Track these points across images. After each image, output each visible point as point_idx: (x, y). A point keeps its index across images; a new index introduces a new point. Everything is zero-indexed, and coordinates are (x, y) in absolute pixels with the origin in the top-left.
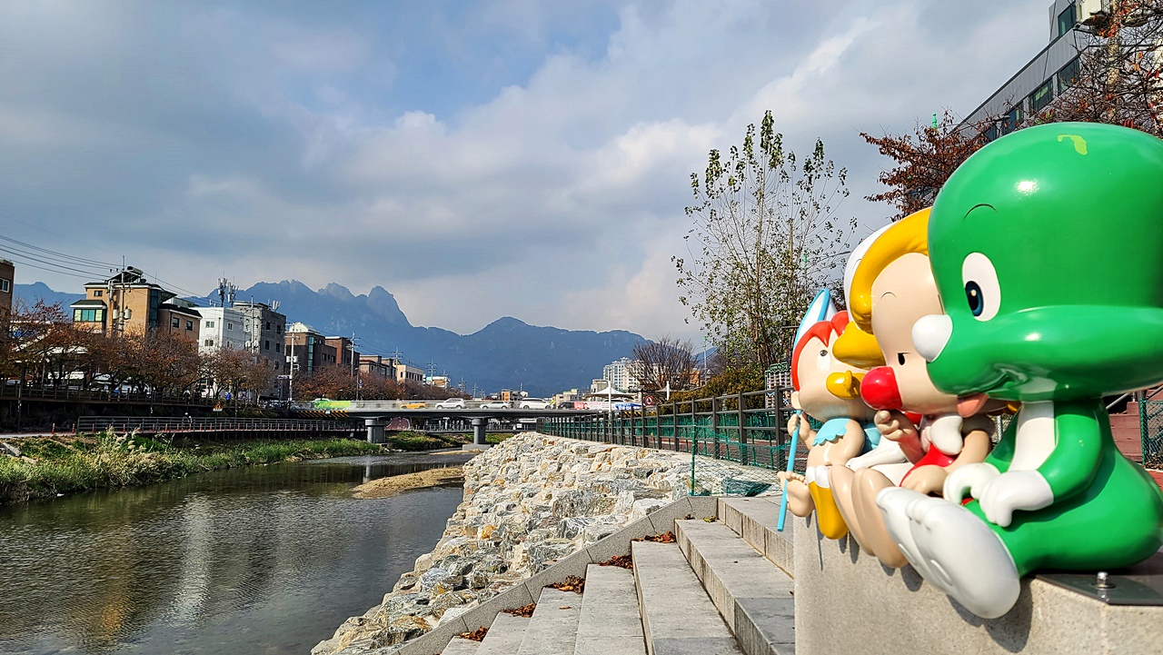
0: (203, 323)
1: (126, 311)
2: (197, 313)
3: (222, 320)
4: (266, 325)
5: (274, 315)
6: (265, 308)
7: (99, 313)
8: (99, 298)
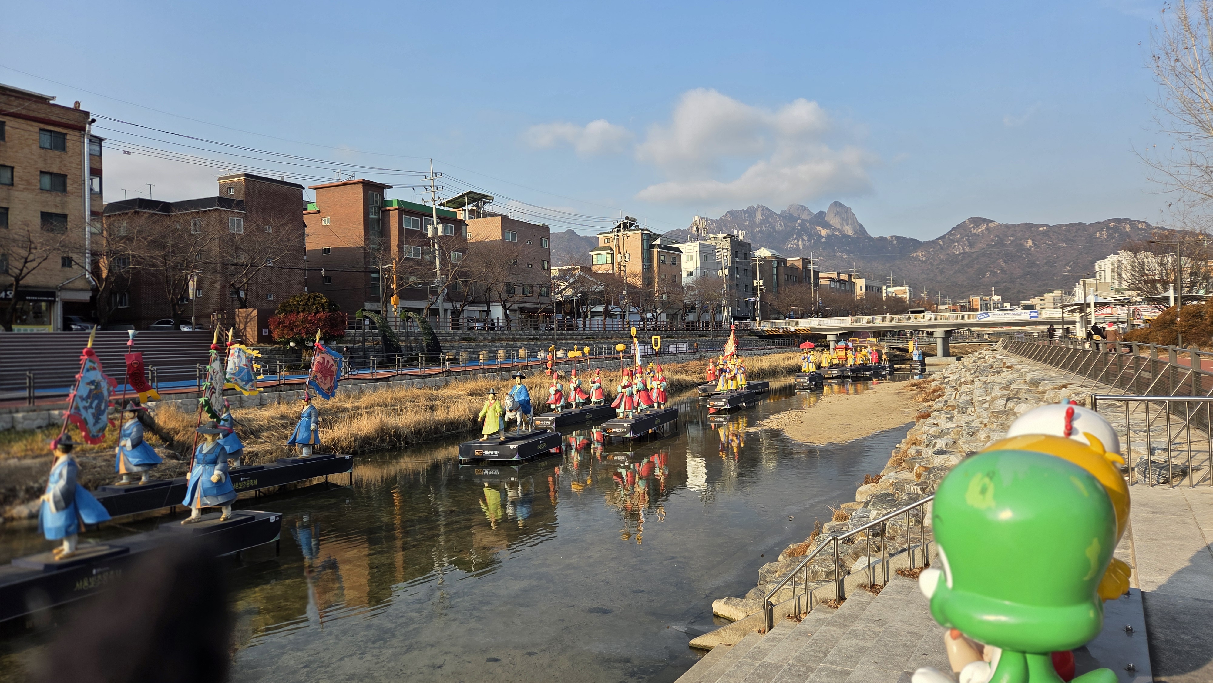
0: (683, 257)
1: (627, 255)
2: (678, 250)
3: (698, 253)
4: (734, 254)
5: (741, 244)
6: (733, 238)
7: (609, 256)
8: (608, 245)
